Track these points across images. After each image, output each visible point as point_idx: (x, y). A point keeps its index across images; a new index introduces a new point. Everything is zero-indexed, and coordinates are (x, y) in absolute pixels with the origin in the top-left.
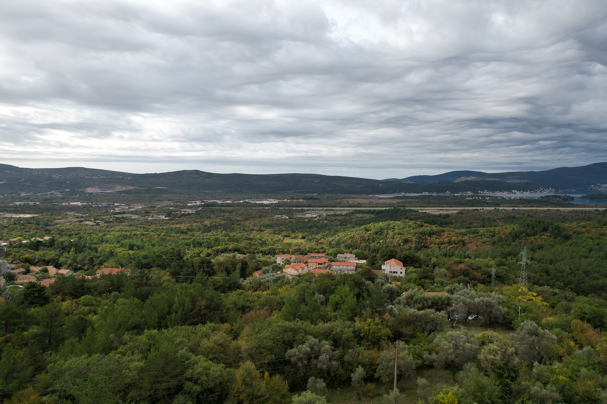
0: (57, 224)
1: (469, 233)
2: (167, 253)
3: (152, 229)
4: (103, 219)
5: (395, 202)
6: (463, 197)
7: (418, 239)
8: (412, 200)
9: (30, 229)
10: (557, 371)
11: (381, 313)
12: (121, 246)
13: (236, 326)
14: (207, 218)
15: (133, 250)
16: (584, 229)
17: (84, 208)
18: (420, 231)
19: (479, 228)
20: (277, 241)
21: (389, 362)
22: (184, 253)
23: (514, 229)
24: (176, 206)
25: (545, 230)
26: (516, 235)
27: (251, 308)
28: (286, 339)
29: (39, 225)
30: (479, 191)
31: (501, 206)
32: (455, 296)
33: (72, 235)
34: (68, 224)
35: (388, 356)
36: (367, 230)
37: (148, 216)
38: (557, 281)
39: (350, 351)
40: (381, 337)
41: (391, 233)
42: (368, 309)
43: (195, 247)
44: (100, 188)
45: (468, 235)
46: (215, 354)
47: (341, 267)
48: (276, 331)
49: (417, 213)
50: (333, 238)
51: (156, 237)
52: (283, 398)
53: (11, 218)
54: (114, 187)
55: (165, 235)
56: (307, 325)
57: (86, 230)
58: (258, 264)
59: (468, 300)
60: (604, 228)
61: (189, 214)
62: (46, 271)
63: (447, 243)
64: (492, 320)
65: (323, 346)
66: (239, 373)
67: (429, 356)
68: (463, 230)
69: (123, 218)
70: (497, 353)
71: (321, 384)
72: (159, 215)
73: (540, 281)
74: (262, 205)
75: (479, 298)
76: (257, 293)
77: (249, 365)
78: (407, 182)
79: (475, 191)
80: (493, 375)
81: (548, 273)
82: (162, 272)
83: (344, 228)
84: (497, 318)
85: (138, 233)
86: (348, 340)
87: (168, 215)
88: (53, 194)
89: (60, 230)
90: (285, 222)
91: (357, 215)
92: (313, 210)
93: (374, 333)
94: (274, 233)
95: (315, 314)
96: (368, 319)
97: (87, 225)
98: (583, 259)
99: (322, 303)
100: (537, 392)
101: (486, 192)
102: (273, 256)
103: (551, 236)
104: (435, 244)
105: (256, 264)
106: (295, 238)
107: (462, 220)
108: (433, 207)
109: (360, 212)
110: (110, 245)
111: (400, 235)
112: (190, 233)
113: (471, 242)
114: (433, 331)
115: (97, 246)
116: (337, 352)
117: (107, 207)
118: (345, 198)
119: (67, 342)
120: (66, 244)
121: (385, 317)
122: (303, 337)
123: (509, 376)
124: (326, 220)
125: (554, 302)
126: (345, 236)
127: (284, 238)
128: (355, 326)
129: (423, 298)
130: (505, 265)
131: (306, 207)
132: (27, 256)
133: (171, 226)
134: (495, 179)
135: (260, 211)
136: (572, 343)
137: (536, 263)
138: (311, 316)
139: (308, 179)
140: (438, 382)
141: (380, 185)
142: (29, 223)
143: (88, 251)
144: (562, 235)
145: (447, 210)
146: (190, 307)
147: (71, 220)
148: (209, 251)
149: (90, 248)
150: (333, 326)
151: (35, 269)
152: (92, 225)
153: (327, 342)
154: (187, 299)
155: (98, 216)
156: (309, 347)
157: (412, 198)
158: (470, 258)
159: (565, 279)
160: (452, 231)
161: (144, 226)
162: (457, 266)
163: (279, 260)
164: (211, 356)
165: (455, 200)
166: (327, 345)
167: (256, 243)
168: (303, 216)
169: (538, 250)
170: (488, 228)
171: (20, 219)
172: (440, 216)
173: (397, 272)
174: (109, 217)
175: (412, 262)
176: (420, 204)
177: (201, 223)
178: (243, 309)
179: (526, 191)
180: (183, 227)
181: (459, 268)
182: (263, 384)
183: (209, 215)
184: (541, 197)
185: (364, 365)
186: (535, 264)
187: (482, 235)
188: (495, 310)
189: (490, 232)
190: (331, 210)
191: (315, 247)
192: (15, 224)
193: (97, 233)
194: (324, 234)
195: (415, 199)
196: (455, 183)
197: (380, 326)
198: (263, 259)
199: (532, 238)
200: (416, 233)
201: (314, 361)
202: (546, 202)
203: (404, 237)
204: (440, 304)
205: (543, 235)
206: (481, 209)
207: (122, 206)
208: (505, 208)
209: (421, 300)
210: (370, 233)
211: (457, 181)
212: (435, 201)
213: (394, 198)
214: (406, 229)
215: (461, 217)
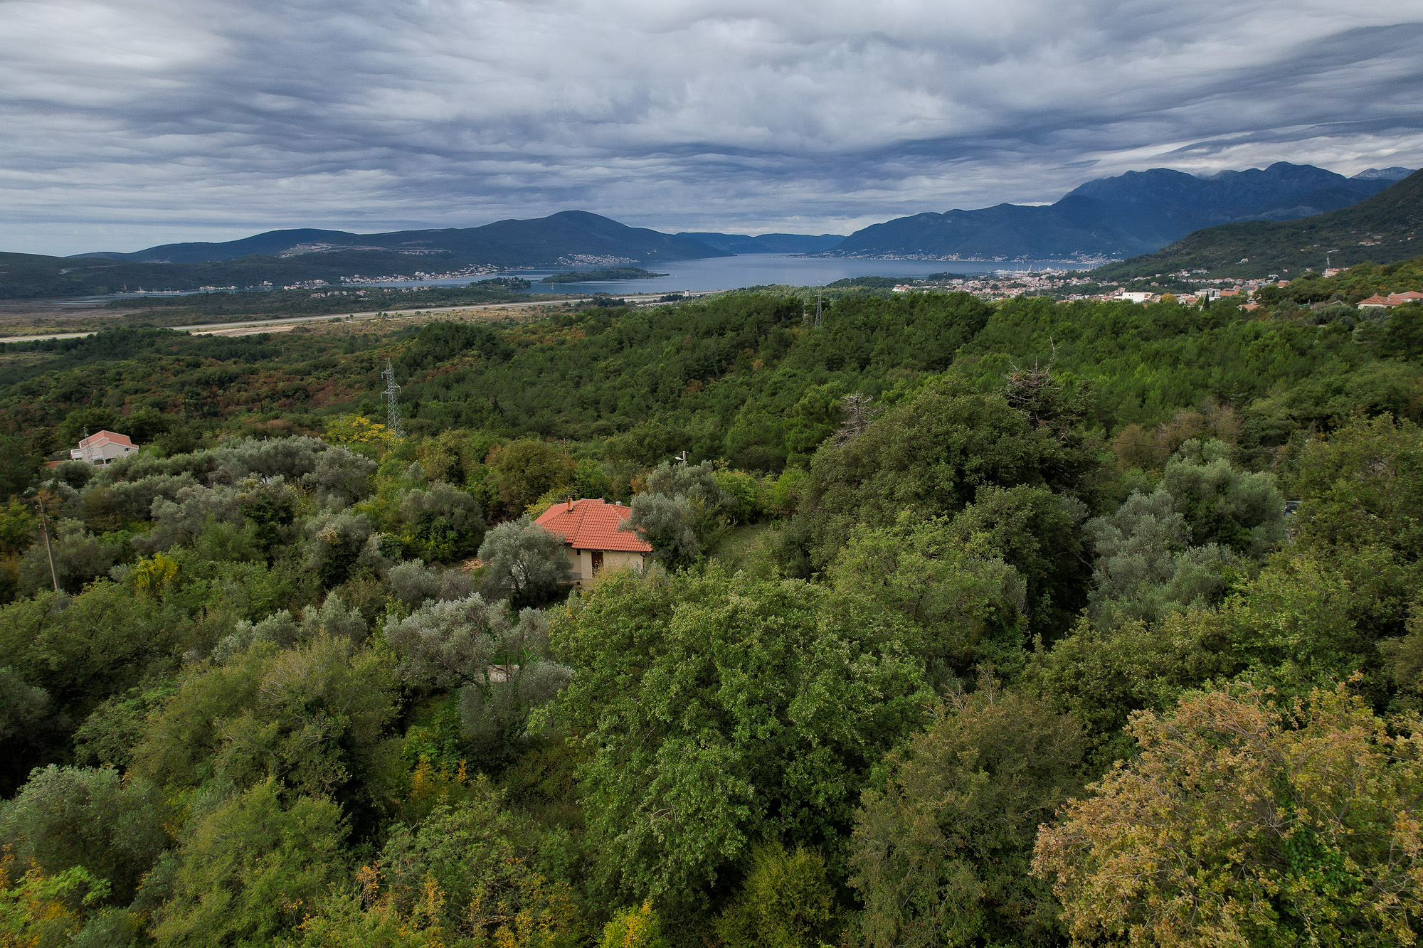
1: (316, 368)
5: (118, 314)
6: (304, 294)
7: (192, 397)
8: (170, 307)
16: (534, 337)
18: (195, 376)
19: (337, 356)
23: (409, 349)
25: (469, 344)
26: (415, 361)
30: (342, 278)
31: (392, 307)
41: (110, 391)
45: (315, 373)
49: (186, 337)
60: (564, 332)
63: (266, 397)
68: (303, 365)
78: (151, 262)
79: (332, 278)
98: (528, 389)
101: (357, 278)
103: (480, 356)
104: (238, 404)
107: (303, 345)
108: (229, 322)
109: (4, 348)
111: (139, 395)
113: (324, 389)
134: (375, 248)
141: (64, 271)
144: (498, 351)
145: (266, 325)
157: (169, 301)
160: (275, 369)
165: (284, 300)
169: (456, 385)
170: (359, 354)
172: (248, 339)
176: (194, 317)
179: (444, 273)
184: (473, 284)
187: (344, 371)
195: (180, 305)
196: (283, 260)
199: (447, 364)
200: (183, 385)
202: (480, 293)
203: (153, 398)
205: (465, 356)
206: (347, 319)
208: (399, 312)
210: (46, 401)
211: (287, 254)
212: (235, 307)
213: (114, 305)
214: (155, 377)
215: (300, 338)
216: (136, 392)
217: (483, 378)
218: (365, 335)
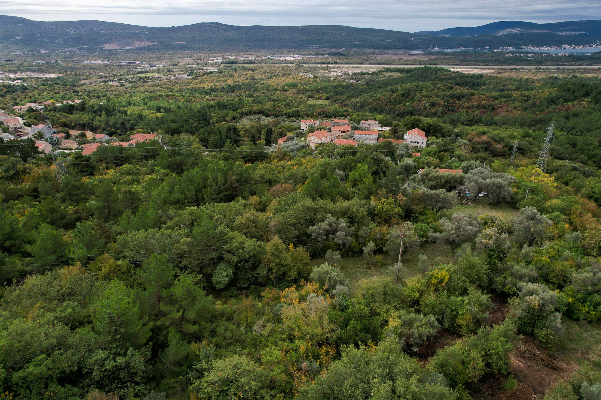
0: (83, 85)
1: (501, 96)
2: (194, 117)
3: (176, 90)
4: (126, 79)
5: (426, 58)
6: (503, 54)
7: (446, 102)
8: (445, 57)
9: (59, 90)
10: (544, 251)
11: (394, 193)
12: (148, 109)
13: (264, 199)
14: (230, 76)
15: (160, 112)
17: (106, 66)
18: (450, 93)
19: (513, 92)
20: (301, 102)
21: (397, 239)
22: (210, 116)
23: (551, 94)
24: (198, 64)
25: (587, 95)
26: (552, 100)
27: (277, 182)
28: (308, 217)
29: (66, 86)
30: (523, 47)
31: (545, 64)
32: (469, 175)
33: (100, 97)
34: (94, 84)
35: (396, 234)
36: (393, 91)
37: (171, 75)
38: (581, 154)
39: (364, 227)
40: (393, 215)
41: (418, 95)
42: (383, 189)
43: (220, 109)
44: (119, 44)
45: (500, 99)
46: (247, 228)
47: (364, 136)
48: (299, 210)
49: (449, 72)
50: (358, 99)
51: (181, 98)
52: (305, 266)
53: (38, 78)
54: (132, 43)
55: (190, 96)
56: (326, 203)
57: (112, 91)
58: (283, 131)
59: (481, 180)
61: (211, 73)
62: (84, 135)
63: (475, 107)
64: (500, 200)
65: (340, 224)
66: (269, 246)
67: (433, 234)
68: (495, 94)
69: (146, 77)
70: (491, 238)
71: (337, 255)
72: (182, 74)
73: (563, 155)
74: (286, 62)
75: (491, 179)
76: (282, 162)
77: (277, 239)
78: (442, 36)
79: (517, 46)
80: (484, 256)
81: (574, 145)
82: (192, 138)
83: (370, 89)
84: (504, 198)
85: (163, 94)
86: (362, 218)
87: (191, 74)
88: (72, 51)
89: (87, 92)
90: (310, 81)
91: (385, 74)
92: (339, 67)
93: (386, 211)
94: (298, 93)
95: (335, 191)
96: (382, 198)
97: (112, 86)
99: (342, 179)
100: (518, 271)
101: (530, 47)
102: (297, 119)
103: (591, 102)
104: (463, 108)
105: (280, 130)
106: (319, 98)
107: (497, 82)
109: (388, 70)
110: (138, 108)
111: (427, 98)
112: (214, 94)
113: (502, 107)
114: (443, 208)
115: (126, 109)
116: (352, 228)
117: (128, 65)
118: (374, 54)
119: (124, 215)
120: (96, 107)
121: (398, 197)
122: (323, 215)
123: (498, 257)
124: (352, 79)
125: (570, 178)
126: (371, 97)
127: (308, 99)
128: (370, 204)
129: (438, 176)
130: (530, 136)
131: (331, 64)
132: (64, 120)
133: (195, 86)
134: (545, 31)
135: (283, 69)
136: (567, 226)
137: (565, 133)
138: (331, 192)
139: (334, 32)
140: (438, 255)
141: (413, 39)
142: (56, 84)
143: (118, 115)
145: (482, 69)
146: (223, 181)
147: (96, 80)
148: (234, 114)
149: (120, 111)
150: (350, 206)
151: (75, 133)
152: (117, 86)
153: (343, 220)
154: (220, 175)
155: (121, 75)
156: (328, 225)
157: (446, 54)
158: (496, 124)
159: (590, 152)
160: (483, 95)
161: (167, 86)
162: (479, 138)
163: (304, 125)
164: (244, 231)
165: (493, 57)
166: (343, 223)
167: (280, 105)
168: (328, 75)
169: (572, 118)
170: (523, 92)
171: (47, 80)
172: (473, 76)
173: (418, 143)
174: (132, 77)
175: (435, 132)
176: (453, 61)
177: (224, 82)
178: (270, 182)
179: (579, 45)
180: (207, 86)
181: (481, 140)
182: (289, 255)
183: (232, 73)
184: (596, 53)
185: (375, 240)
186: (564, 135)
187: (514, 100)
188: (504, 191)
189: (524, 97)
190: (358, 68)
191: (339, 109)
192: (43, 85)
193: (123, 94)
194: (349, 95)
195: (450, 56)
196: (497, 36)
197: (392, 206)
198: (287, 123)
199: (570, 104)
200: (444, 96)
201: (332, 236)
203: (431, 100)
204: (453, 182)
205: (582, 101)
206: (520, 69)
207: (143, 64)
208: (548, 67)
209: (435, 178)
210: (396, 95)
211: (499, 34)
212: (471, 58)
213: (426, 54)
214: (435, 91)
215: (496, 78)
216: (426, 96)
217: (591, 117)
218: (527, 79)
